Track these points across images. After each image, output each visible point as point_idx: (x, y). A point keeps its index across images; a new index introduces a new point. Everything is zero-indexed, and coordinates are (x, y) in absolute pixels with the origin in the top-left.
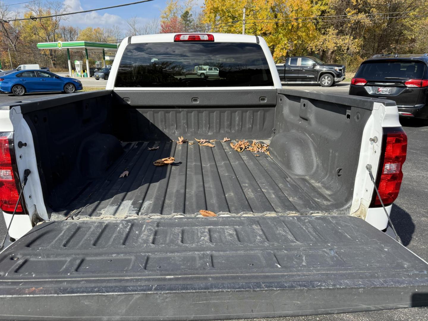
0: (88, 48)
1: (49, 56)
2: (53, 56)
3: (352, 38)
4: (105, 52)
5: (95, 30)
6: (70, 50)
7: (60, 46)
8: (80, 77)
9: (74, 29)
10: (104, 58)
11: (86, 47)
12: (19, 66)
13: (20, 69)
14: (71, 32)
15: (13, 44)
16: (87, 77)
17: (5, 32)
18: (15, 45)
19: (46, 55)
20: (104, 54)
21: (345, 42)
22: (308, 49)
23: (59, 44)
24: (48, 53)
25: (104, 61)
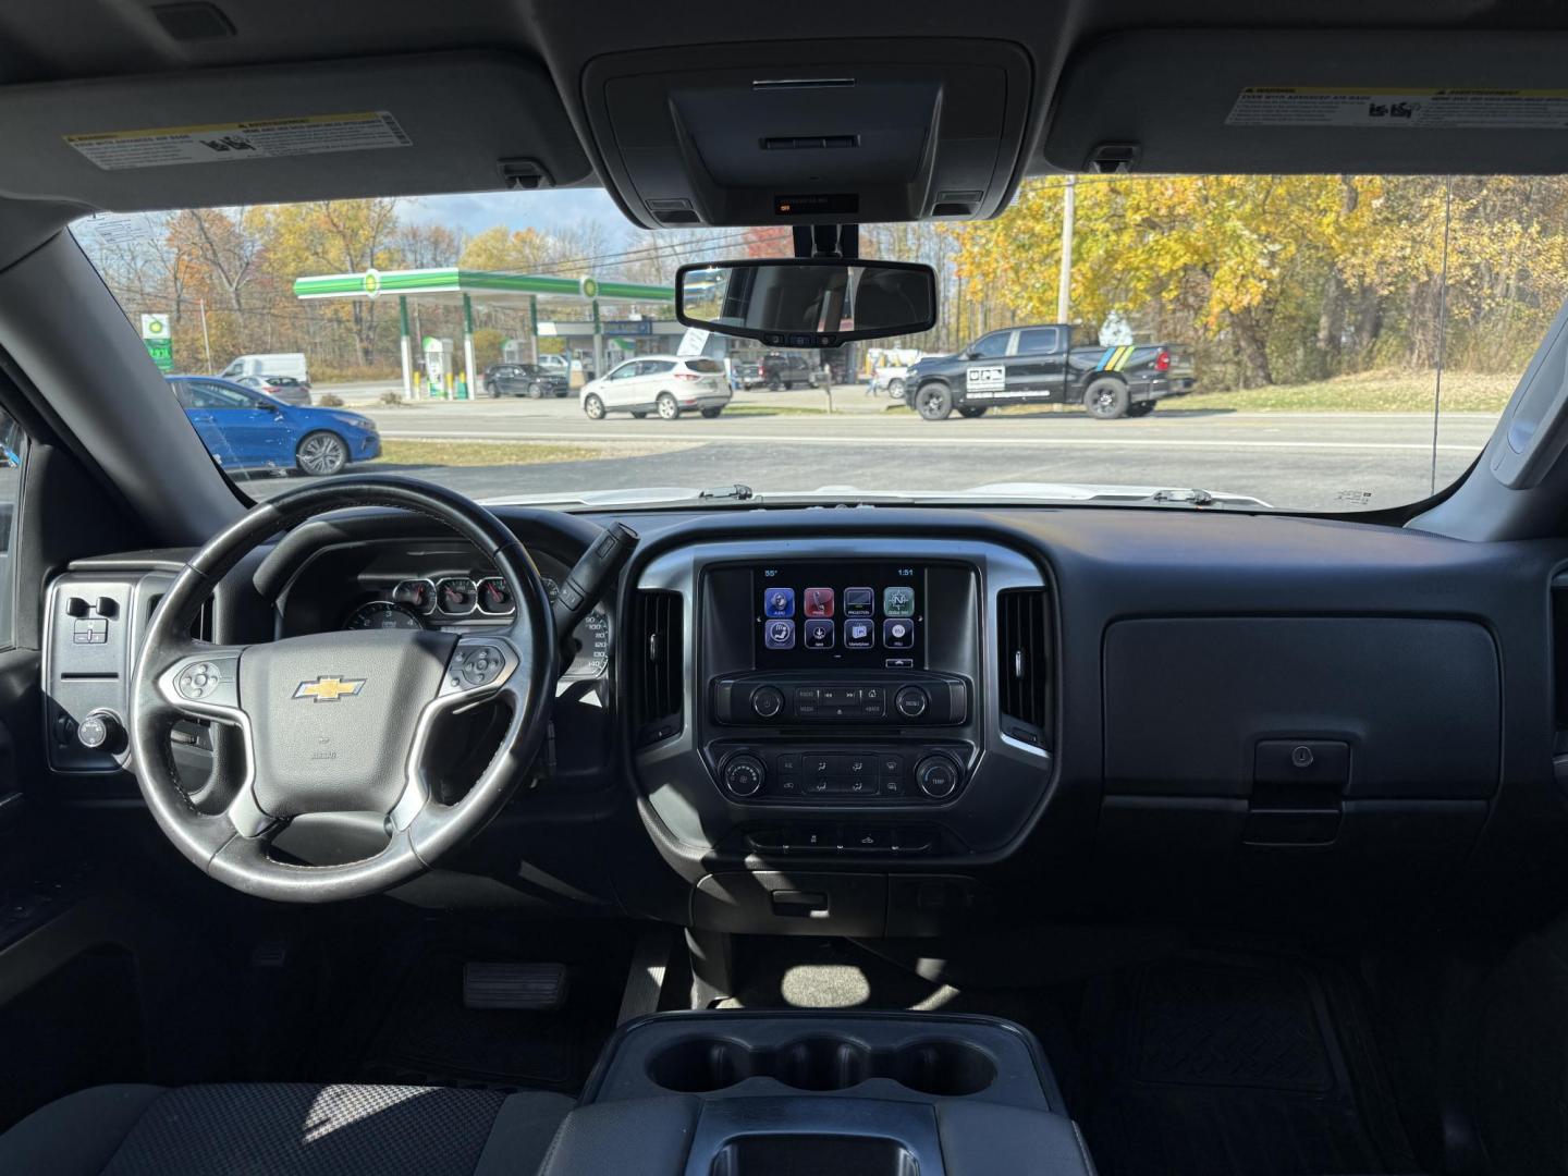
0: (473, 292)
1: (352, 325)
2: (365, 325)
3: (1535, 229)
4: (538, 307)
5: (517, 234)
6: (408, 300)
7: (371, 286)
8: (442, 398)
9: (447, 233)
10: (535, 330)
11: (466, 289)
12: (237, 361)
13: (238, 370)
14: (436, 244)
15: (231, 285)
16: (467, 397)
17: (208, 246)
18: (236, 289)
19: (339, 322)
20: (535, 314)
21: (1507, 247)
22: (1345, 276)
23: (370, 281)
24: (347, 312)
25: (533, 338)
